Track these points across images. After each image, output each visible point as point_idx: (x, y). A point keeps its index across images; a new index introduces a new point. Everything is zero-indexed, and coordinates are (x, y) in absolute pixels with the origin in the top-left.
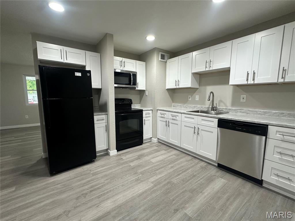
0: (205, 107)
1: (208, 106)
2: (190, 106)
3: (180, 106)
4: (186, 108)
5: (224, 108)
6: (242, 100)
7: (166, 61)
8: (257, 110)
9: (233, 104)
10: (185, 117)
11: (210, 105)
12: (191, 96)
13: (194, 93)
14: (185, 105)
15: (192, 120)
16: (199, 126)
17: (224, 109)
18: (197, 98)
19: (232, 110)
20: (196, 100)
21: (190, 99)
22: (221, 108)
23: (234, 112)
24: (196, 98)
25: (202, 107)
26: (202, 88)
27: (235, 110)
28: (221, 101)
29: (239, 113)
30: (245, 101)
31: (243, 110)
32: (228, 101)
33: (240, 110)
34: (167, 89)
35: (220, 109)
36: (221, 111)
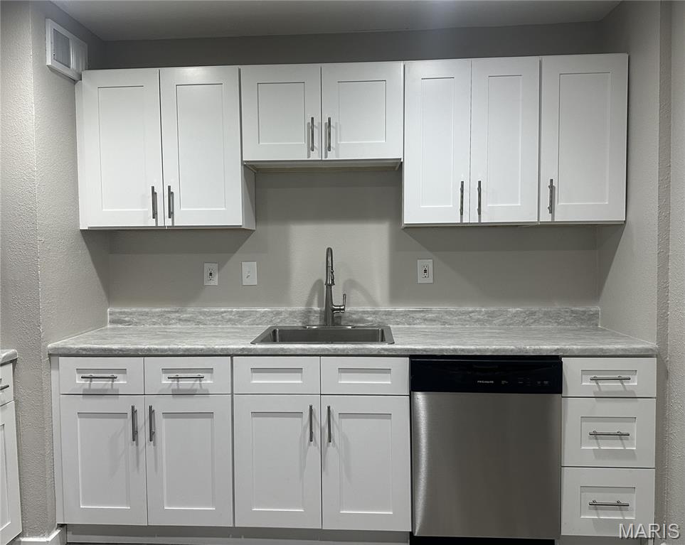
0: (291, 313)
1: (302, 308)
2: (217, 313)
3: (161, 315)
4: (199, 323)
5: (369, 309)
6: (421, 279)
7: (75, 77)
8: (470, 309)
9: (396, 294)
10: (255, 370)
11: (309, 303)
12: (215, 266)
13: (235, 252)
14: (190, 309)
15: (294, 380)
16: (327, 401)
17: (367, 312)
18: (250, 272)
19: (397, 314)
20: (246, 282)
21: (215, 281)
22: (356, 312)
23: (403, 324)
24: (245, 274)
25: (279, 313)
26: (270, 230)
27: (406, 314)
28: (352, 284)
29: (419, 324)
30: (430, 280)
31: (430, 311)
32: (378, 283)
33: (422, 314)
34: (83, 231)
35: (354, 316)
36: (357, 321)
